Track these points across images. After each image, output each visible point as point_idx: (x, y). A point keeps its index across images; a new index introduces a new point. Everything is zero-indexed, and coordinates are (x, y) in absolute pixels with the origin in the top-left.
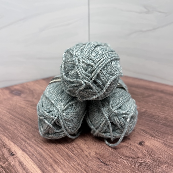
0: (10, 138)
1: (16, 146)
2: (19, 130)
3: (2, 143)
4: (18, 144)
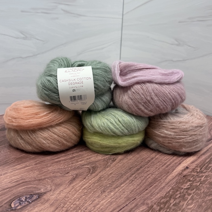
0: (169, 174)
1: (177, 168)
2: (154, 171)
3: (178, 176)
4: (175, 168)
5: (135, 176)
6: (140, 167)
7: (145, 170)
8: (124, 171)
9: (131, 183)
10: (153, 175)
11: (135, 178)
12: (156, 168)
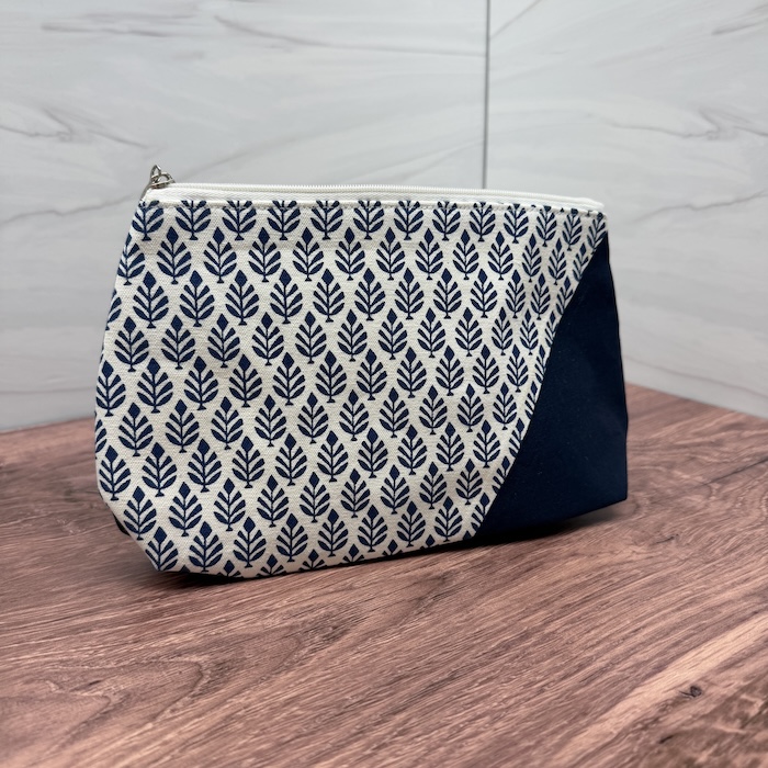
0: (583, 722)
1: (638, 690)
2: (512, 702)
3: (631, 735)
4: (627, 689)
5: (405, 722)
6: (446, 676)
7: (466, 691)
8: (360, 690)
9: (370, 756)
10: (499, 724)
11: (400, 734)
12: (532, 683)
